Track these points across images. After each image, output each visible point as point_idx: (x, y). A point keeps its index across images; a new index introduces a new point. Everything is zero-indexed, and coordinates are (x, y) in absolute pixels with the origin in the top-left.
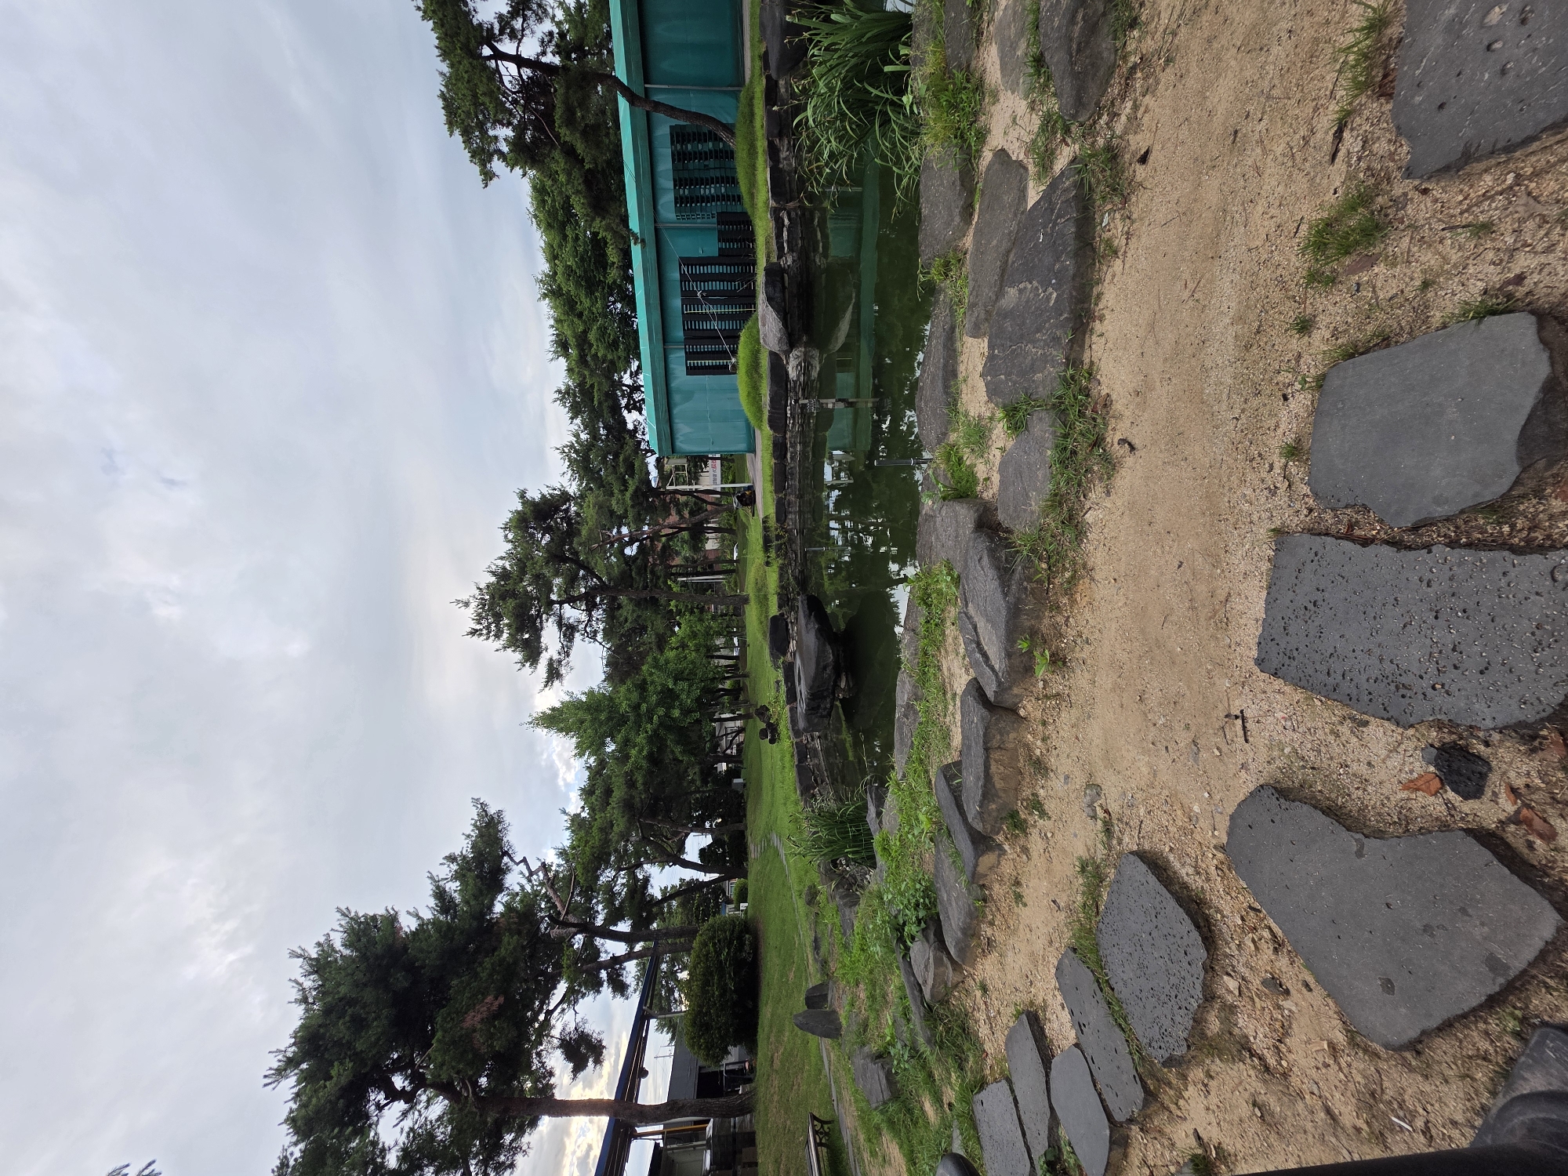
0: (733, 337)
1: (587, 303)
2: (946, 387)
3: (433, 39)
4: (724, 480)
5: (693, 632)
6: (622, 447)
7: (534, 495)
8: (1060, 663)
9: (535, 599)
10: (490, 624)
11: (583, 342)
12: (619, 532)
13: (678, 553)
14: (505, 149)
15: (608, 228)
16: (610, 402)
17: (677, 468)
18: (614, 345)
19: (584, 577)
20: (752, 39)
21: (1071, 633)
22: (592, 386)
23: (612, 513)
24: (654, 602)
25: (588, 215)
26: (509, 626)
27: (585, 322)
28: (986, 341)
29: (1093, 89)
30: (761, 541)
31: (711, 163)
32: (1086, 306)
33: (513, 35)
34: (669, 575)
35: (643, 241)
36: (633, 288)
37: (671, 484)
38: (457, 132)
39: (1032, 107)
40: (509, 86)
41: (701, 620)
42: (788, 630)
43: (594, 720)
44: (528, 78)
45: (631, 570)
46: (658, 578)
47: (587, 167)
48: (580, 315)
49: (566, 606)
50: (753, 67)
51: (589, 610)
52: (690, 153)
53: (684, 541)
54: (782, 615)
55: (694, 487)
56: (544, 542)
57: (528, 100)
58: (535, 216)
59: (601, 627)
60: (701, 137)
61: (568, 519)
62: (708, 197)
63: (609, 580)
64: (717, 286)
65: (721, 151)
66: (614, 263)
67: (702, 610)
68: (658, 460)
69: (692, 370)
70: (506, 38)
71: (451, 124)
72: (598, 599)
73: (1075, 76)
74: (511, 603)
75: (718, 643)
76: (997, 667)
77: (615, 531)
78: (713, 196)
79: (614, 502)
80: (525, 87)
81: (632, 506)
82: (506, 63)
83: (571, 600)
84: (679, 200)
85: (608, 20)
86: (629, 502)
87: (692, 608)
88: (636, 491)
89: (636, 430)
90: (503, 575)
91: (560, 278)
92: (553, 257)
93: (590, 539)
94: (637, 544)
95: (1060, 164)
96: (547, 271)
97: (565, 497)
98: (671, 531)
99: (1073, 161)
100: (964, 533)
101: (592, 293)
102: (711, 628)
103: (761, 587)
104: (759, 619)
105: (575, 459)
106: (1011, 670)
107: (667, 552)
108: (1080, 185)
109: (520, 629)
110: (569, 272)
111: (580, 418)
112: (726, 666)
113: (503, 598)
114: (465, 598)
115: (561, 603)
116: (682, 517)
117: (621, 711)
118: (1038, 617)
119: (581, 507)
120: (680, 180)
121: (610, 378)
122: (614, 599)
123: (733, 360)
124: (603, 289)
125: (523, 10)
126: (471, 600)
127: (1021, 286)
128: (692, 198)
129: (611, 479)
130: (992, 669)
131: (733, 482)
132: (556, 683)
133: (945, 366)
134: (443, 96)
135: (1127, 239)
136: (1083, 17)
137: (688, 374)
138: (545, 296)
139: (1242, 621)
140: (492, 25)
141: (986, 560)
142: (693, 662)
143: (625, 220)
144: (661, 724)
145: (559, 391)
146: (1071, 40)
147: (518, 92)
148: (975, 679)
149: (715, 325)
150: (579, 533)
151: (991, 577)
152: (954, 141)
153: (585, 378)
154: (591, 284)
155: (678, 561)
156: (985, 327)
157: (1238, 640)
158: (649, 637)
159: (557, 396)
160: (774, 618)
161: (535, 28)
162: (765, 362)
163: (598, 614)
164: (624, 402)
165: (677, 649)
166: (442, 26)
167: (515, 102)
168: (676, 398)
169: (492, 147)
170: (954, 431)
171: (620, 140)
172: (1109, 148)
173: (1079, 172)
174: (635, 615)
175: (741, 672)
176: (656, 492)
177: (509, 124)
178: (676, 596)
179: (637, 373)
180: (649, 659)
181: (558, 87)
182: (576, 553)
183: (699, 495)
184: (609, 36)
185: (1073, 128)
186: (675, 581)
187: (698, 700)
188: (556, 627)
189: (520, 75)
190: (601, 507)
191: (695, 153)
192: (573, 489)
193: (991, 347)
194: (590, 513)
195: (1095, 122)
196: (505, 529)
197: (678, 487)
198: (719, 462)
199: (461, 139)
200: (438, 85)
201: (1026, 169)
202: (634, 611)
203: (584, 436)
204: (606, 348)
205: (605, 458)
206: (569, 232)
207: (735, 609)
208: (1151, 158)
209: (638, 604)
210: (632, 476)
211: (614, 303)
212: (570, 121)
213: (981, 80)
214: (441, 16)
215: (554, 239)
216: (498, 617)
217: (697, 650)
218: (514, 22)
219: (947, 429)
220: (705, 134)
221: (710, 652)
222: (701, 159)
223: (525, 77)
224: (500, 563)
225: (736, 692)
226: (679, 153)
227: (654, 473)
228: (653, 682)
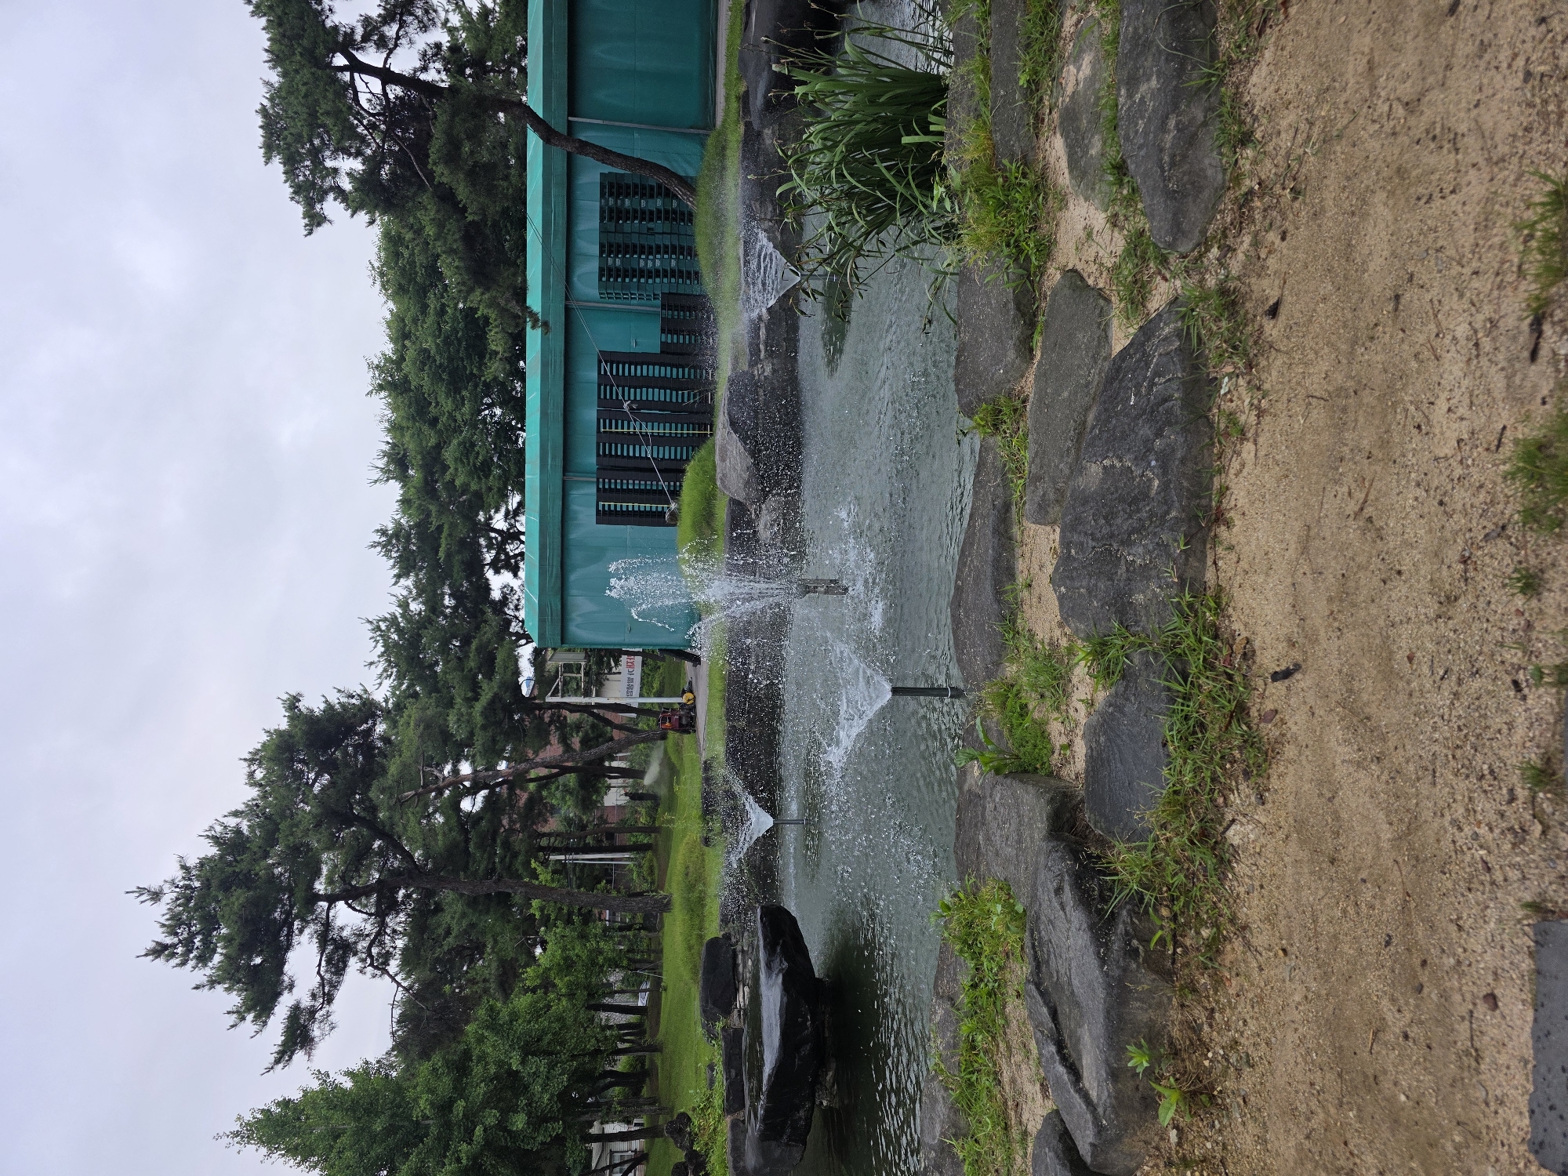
0: (675, 471)
1: (447, 405)
2: (998, 593)
3: (264, 40)
4: (646, 688)
5: (566, 959)
6: (478, 628)
7: (313, 704)
8: (1204, 1098)
9: (284, 890)
10: (192, 936)
11: (433, 462)
12: (455, 771)
13: (553, 810)
14: (346, 185)
15: (492, 304)
16: (466, 555)
17: (568, 668)
18: (485, 469)
19: (381, 852)
20: (728, 74)
21: (1218, 1041)
22: (440, 528)
23: (446, 736)
24: (504, 900)
25: (464, 284)
26: (228, 940)
27: (440, 433)
28: (1058, 530)
29: (1194, 213)
30: (698, 800)
31: (658, 225)
32: (1204, 502)
33: (382, 43)
34: (535, 851)
35: (545, 324)
36: (524, 387)
37: (553, 695)
38: (277, 160)
39: (1114, 222)
40: (366, 105)
41: (583, 937)
42: (735, 966)
43: (359, 1133)
44: (396, 97)
45: (467, 841)
46: (515, 855)
47: (470, 218)
48: (434, 422)
49: (341, 904)
50: (727, 111)
51: (381, 915)
52: (628, 212)
53: (567, 790)
54: (727, 937)
55: (594, 700)
56: (317, 788)
57: (391, 126)
58: (382, 274)
59: (400, 943)
60: (648, 192)
61: (366, 748)
62: (650, 272)
63: (427, 856)
64: (656, 395)
65: (674, 212)
66: (497, 353)
67: (587, 918)
68: (537, 652)
69: (604, 516)
70: (371, 48)
71: (269, 149)
72: (402, 892)
73: (1171, 195)
74: (240, 897)
75: (612, 979)
76: (1093, 1094)
77: (448, 768)
78: (657, 271)
79: (452, 719)
80: (389, 110)
81: (484, 727)
82: (365, 77)
83: (351, 895)
84: (605, 272)
85: (524, 32)
86: (479, 719)
87: (570, 914)
88: (492, 703)
89: (504, 601)
90: (232, 844)
91: (407, 367)
92: (401, 331)
93: (401, 781)
94: (484, 793)
95: (1157, 301)
96: (389, 353)
97: (368, 709)
98: (543, 772)
99: (1174, 301)
100: (1032, 838)
101: (457, 391)
102: (601, 952)
103: (695, 882)
104: (687, 941)
105: (396, 644)
106: (1120, 1103)
107: (536, 809)
108: (1183, 335)
109: (247, 949)
110: (425, 357)
111: (412, 578)
112: (621, 1027)
113: (226, 886)
114: (154, 886)
115: (332, 899)
116: (568, 748)
117: (416, 1114)
118: (1160, 1005)
119: (394, 724)
120: (611, 245)
121: (470, 518)
122: (428, 894)
123: (673, 506)
124: (476, 386)
125: (402, 15)
126: (166, 888)
127: (1106, 462)
128: (626, 271)
129: (454, 678)
130: (1085, 1096)
131: (659, 694)
132: (299, 1056)
133: (997, 561)
134: (264, 111)
135: (1258, 416)
136: (1177, 124)
137: (598, 522)
138: (381, 388)
139: (1502, 1059)
140: (353, 30)
141: (1068, 894)
142: (560, 1019)
143: (521, 293)
144: (488, 1144)
145: (383, 532)
146: (1161, 150)
147: (378, 114)
148: (1057, 1112)
149: (648, 451)
150: (384, 771)
151: (1076, 924)
152: (1006, 251)
153: (429, 515)
154: (456, 379)
155: (553, 824)
156: (1055, 511)
157: (1498, 1092)
158: (485, 966)
159: (377, 538)
160: (714, 942)
161: (415, 37)
162: (722, 513)
163: (397, 921)
164: (488, 557)
165: (534, 991)
166: (280, 25)
167: (372, 127)
168: (576, 556)
169: (329, 182)
170: (1012, 660)
171: (524, 184)
172: (1223, 291)
173: (1183, 317)
174: (465, 923)
175: (648, 1039)
176: (528, 705)
177: (359, 153)
178: (543, 892)
179: (517, 512)
180: (481, 1012)
181: (441, 113)
182: (373, 809)
183: (601, 712)
184: (524, 51)
185: (1172, 258)
186: (545, 863)
187: (563, 1096)
188: (314, 947)
189: (385, 94)
190: (428, 727)
191: (635, 211)
192: (382, 692)
193: (1066, 543)
194: (409, 736)
195: (1201, 256)
196: (251, 761)
197: (567, 700)
198: (639, 659)
199: (281, 168)
200: (260, 97)
201: (1108, 301)
202: (464, 915)
203: (415, 607)
204: (471, 474)
205: (445, 643)
206: (433, 304)
207: (646, 917)
208: (1283, 311)
209: (473, 902)
210: (489, 675)
211: (490, 406)
212: (452, 157)
213: (1043, 176)
214: (280, 13)
215: (409, 309)
216: (210, 923)
217: (571, 995)
218: (386, 29)
219: (1000, 656)
220: (652, 188)
221: (594, 999)
222: (643, 219)
223: (391, 96)
224: (232, 822)
225: (635, 1079)
226: (611, 210)
227: (527, 671)
228: (483, 1058)
